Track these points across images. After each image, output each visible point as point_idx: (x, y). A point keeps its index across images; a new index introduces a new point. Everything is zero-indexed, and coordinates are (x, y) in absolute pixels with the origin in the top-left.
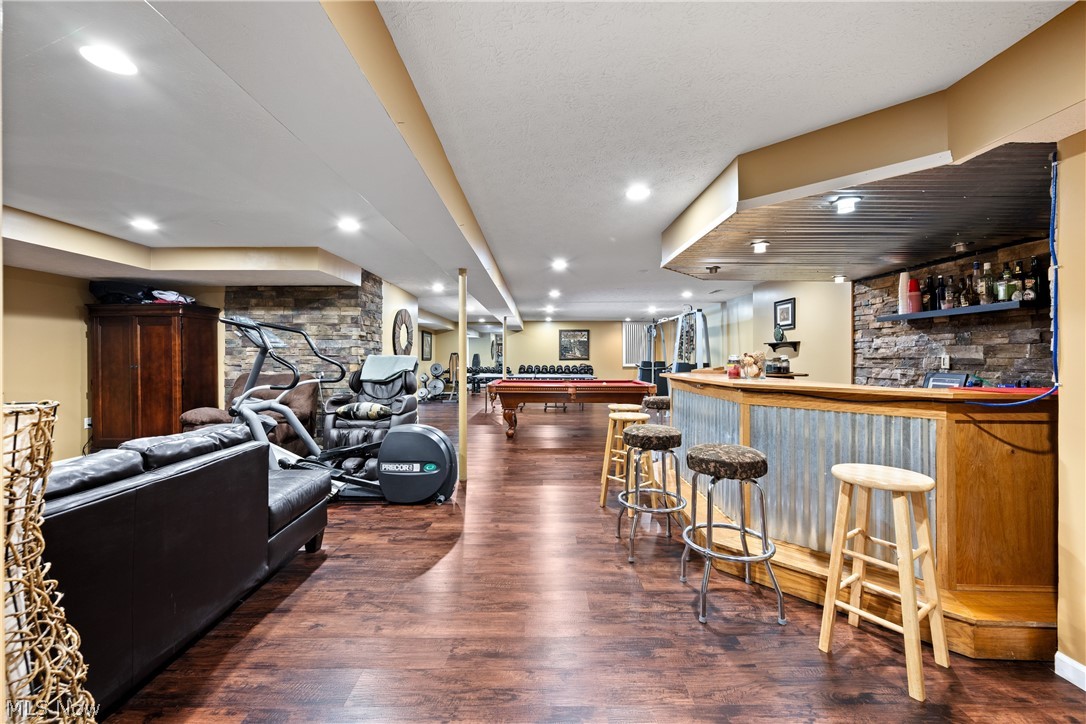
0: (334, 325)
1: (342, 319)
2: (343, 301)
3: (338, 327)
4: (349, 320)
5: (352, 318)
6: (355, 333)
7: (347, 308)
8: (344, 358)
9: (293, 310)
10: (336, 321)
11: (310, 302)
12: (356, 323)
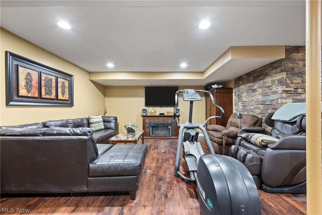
0: (269, 86)
1: (273, 82)
2: (274, 71)
3: (271, 88)
4: (276, 82)
5: (278, 81)
6: (280, 89)
7: (276, 75)
8: (274, 105)
9: (253, 83)
10: (270, 84)
11: (259, 76)
12: (280, 83)
